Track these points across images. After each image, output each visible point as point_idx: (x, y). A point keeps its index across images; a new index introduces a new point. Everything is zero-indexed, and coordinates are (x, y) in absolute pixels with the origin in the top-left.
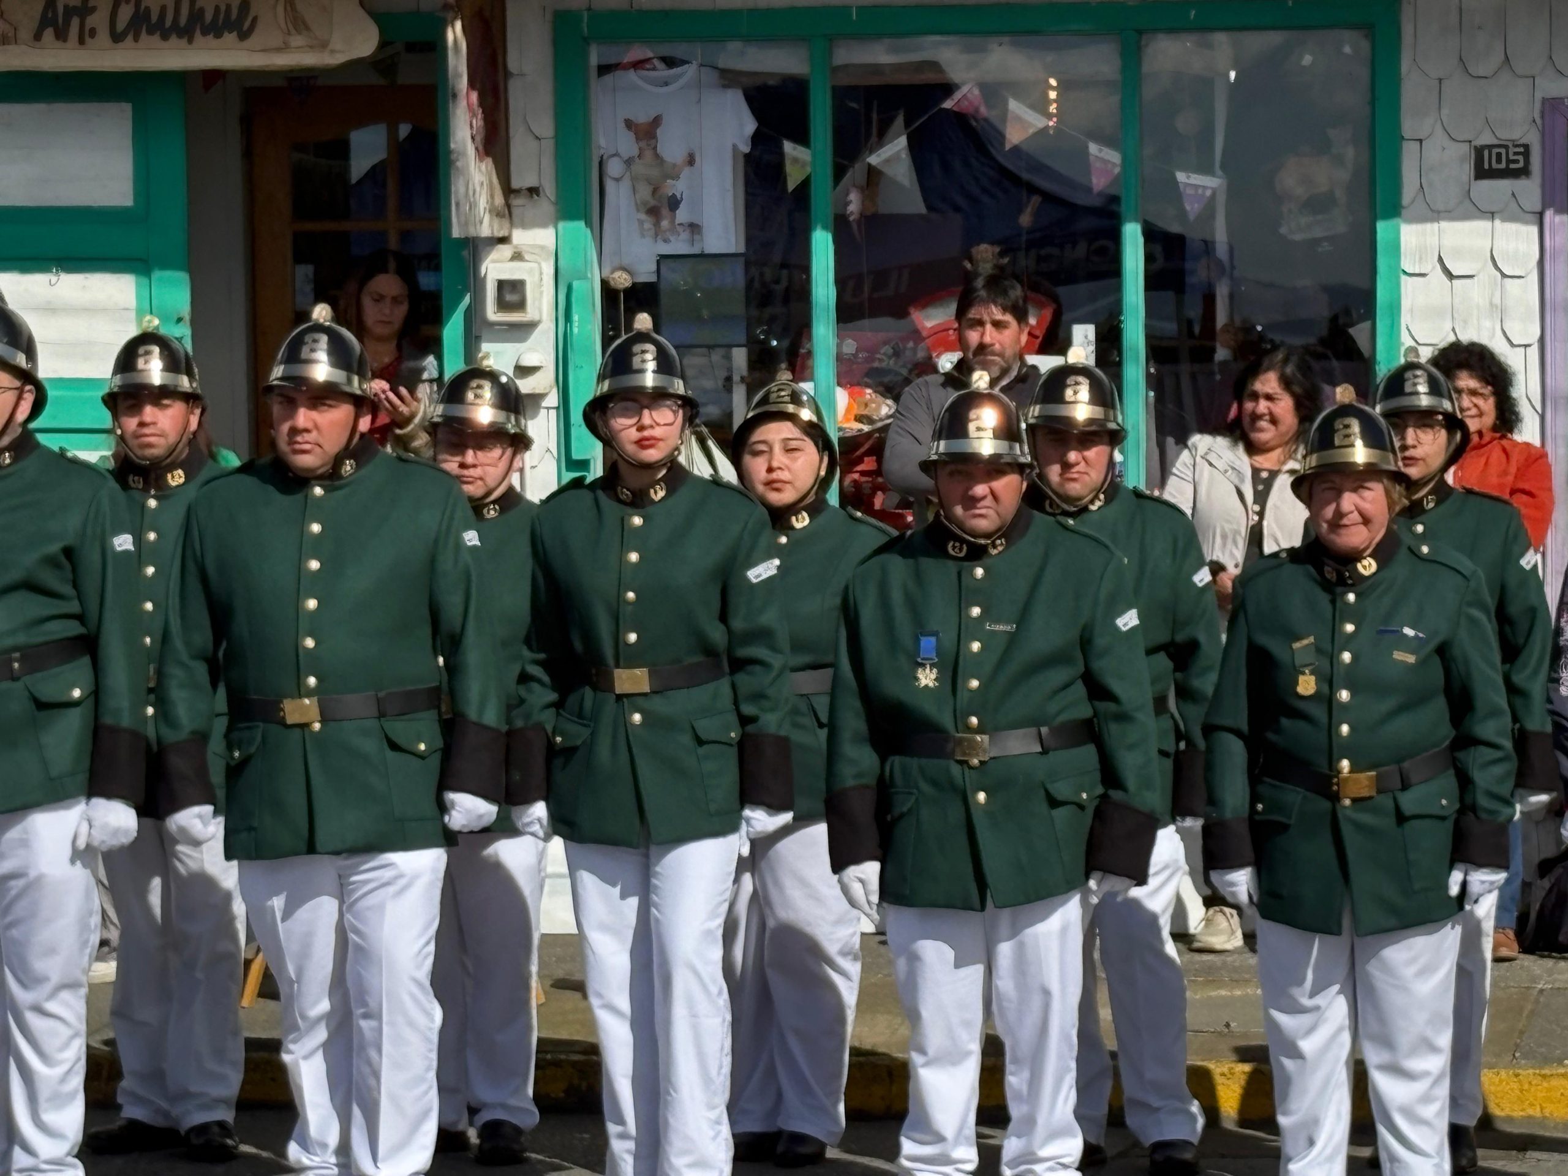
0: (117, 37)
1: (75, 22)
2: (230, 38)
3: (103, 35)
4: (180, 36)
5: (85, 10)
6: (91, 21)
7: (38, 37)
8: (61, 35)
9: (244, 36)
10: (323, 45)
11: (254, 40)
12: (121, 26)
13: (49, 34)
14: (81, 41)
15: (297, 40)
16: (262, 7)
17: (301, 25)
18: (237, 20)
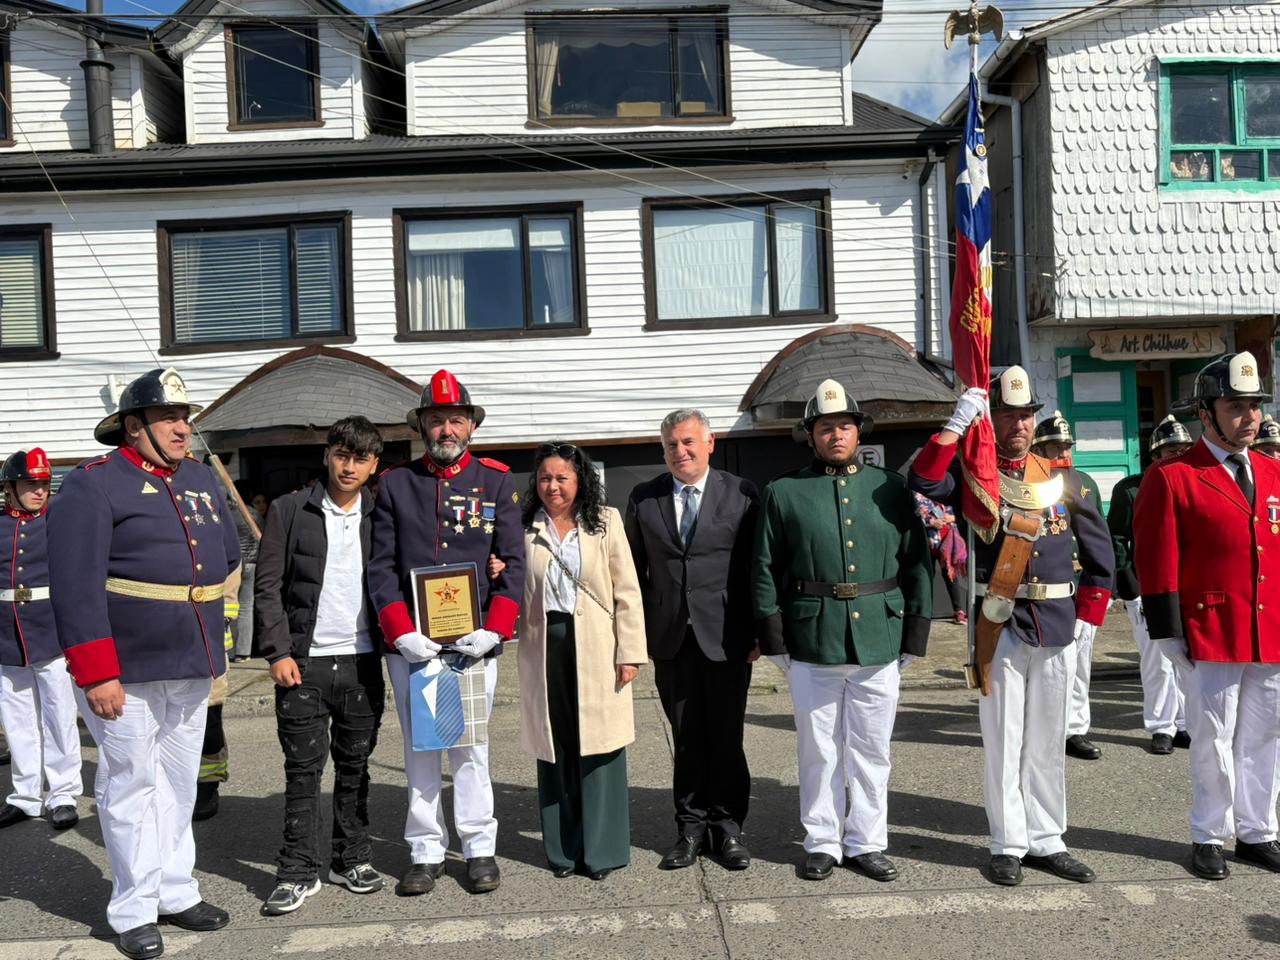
0: (1145, 350)
1: (1132, 347)
2: (1180, 349)
3: (1141, 349)
4: (1165, 348)
5: (1135, 342)
6: (1138, 345)
7: (1121, 351)
8: (1129, 350)
9: (1184, 349)
10: (1210, 351)
11: (1188, 349)
12: (1147, 346)
13: (1125, 349)
14: (1135, 352)
15: (1201, 349)
16: (1189, 340)
17: (1202, 345)
18: (1182, 344)
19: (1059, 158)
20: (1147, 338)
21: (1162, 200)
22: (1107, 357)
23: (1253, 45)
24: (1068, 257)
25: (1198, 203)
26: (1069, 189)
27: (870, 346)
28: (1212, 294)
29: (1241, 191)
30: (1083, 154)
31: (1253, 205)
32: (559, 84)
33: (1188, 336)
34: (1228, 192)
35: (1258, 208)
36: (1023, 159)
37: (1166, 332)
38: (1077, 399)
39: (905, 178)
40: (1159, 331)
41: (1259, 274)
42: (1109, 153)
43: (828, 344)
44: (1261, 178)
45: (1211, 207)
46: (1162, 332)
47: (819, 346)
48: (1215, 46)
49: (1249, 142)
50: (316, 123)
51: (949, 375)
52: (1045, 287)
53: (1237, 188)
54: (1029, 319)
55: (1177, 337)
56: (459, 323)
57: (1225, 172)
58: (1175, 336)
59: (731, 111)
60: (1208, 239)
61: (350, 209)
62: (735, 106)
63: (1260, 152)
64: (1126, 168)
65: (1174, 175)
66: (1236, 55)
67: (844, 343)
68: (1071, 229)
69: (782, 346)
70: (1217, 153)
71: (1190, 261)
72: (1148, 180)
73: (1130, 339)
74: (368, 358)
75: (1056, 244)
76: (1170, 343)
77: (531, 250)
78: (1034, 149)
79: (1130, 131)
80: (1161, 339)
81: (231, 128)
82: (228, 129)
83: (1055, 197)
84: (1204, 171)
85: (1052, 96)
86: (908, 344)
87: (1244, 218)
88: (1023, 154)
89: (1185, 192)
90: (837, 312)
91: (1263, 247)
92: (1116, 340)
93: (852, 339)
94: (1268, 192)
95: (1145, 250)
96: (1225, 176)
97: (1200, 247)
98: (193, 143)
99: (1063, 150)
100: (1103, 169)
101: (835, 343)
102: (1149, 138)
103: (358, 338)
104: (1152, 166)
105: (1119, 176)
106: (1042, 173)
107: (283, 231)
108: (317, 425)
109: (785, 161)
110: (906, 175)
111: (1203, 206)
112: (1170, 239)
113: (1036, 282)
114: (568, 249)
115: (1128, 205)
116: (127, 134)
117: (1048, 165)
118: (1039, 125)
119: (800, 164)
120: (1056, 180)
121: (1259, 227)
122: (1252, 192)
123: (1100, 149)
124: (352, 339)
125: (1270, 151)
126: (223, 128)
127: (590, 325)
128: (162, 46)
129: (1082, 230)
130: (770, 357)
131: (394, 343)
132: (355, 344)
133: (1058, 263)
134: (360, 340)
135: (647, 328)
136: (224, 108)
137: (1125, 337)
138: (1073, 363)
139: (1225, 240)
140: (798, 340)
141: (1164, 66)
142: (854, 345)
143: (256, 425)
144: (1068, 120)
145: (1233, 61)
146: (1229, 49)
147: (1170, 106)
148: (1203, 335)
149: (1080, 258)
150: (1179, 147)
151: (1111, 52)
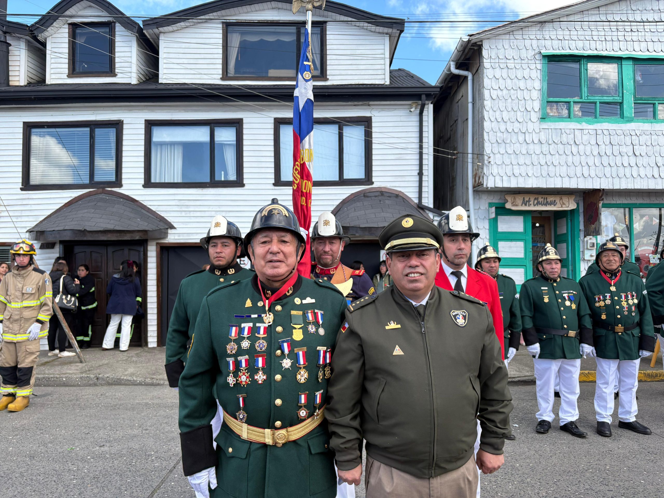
0: (534, 205)
1: (528, 203)
2: (553, 205)
3: (532, 205)
4: (545, 205)
5: (529, 201)
6: (530, 203)
7: (522, 205)
8: (526, 205)
9: (554, 205)
10: (568, 207)
11: (557, 206)
12: (535, 203)
13: (524, 205)
14: (529, 206)
15: (564, 206)
16: (558, 201)
17: (564, 204)
18: (554, 203)
19: (488, 103)
20: (535, 199)
21: (541, 127)
22: (514, 208)
23: (593, 46)
24: (491, 155)
25: (561, 129)
26: (493, 119)
27: (389, 198)
28: (567, 177)
29: (584, 123)
30: (500, 102)
31: (590, 131)
32: (239, 59)
33: (557, 199)
34: (577, 124)
35: (593, 132)
36: (473, 104)
37: (546, 196)
38: (500, 230)
39: (410, 111)
40: (542, 196)
41: (593, 168)
42: (514, 101)
43: (368, 197)
44: (596, 117)
45: (568, 132)
46: (544, 196)
47: (363, 198)
48: (573, 47)
49: (589, 97)
50: (112, 75)
51: (431, 215)
52: (480, 170)
53: (582, 122)
54: (474, 187)
55: (551, 199)
56: (178, 179)
57: (576, 113)
58: (550, 199)
59: (326, 75)
60: (566, 148)
61: (122, 119)
62: (328, 72)
63: (595, 103)
64: (523, 109)
65: (548, 114)
66: (584, 52)
67: (376, 196)
68: (494, 141)
69: (344, 197)
70: (572, 103)
71: (556, 159)
72: (535, 117)
73: (527, 199)
74: (127, 196)
75: (485, 148)
76: (547, 202)
77: (216, 142)
78: (477, 99)
79: (525, 91)
80: (543, 200)
81: (69, 76)
82: (67, 76)
83: (485, 124)
84: (565, 112)
85: (485, 71)
86: (410, 198)
87: (585, 138)
88: (473, 101)
89: (554, 123)
90: (373, 180)
91: (595, 153)
92: (519, 199)
93: (380, 194)
94: (599, 124)
95: (532, 152)
96: (575, 116)
97: (561, 152)
98: (49, 83)
99: (490, 99)
100: (510, 109)
101: (370, 197)
102: (536, 95)
103: (124, 185)
104: (537, 109)
105: (519, 114)
106: (480, 111)
107: (88, 129)
108: (88, 230)
109: (348, 101)
110: (412, 110)
111: (563, 131)
112: (545, 148)
113: (477, 168)
114: (235, 143)
115: (523, 129)
116: (17, 78)
117: (483, 106)
118: (479, 86)
119: (356, 103)
120: (486, 114)
121: (593, 142)
122: (590, 124)
123: (510, 100)
124: (120, 186)
125: (600, 103)
126: (65, 76)
127: (244, 182)
128: (34, 34)
129: (499, 141)
130: (337, 203)
131: (143, 188)
132: (122, 188)
133: (486, 158)
134: (124, 187)
135: (275, 185)
136: (67, 66)
137: (524, 198)
138: (496, 211)
139: (575, 149)
140: (352, 194)
141: (544, 56)
142: (380, 198)
143: (57, 229)
144: (493, 84)
145: (581, 54)
146: (580, 48)
147: (547, 78)
148: (565, 199)
149: (498, 156)
150: (551, 99)
151: (517, 49)
